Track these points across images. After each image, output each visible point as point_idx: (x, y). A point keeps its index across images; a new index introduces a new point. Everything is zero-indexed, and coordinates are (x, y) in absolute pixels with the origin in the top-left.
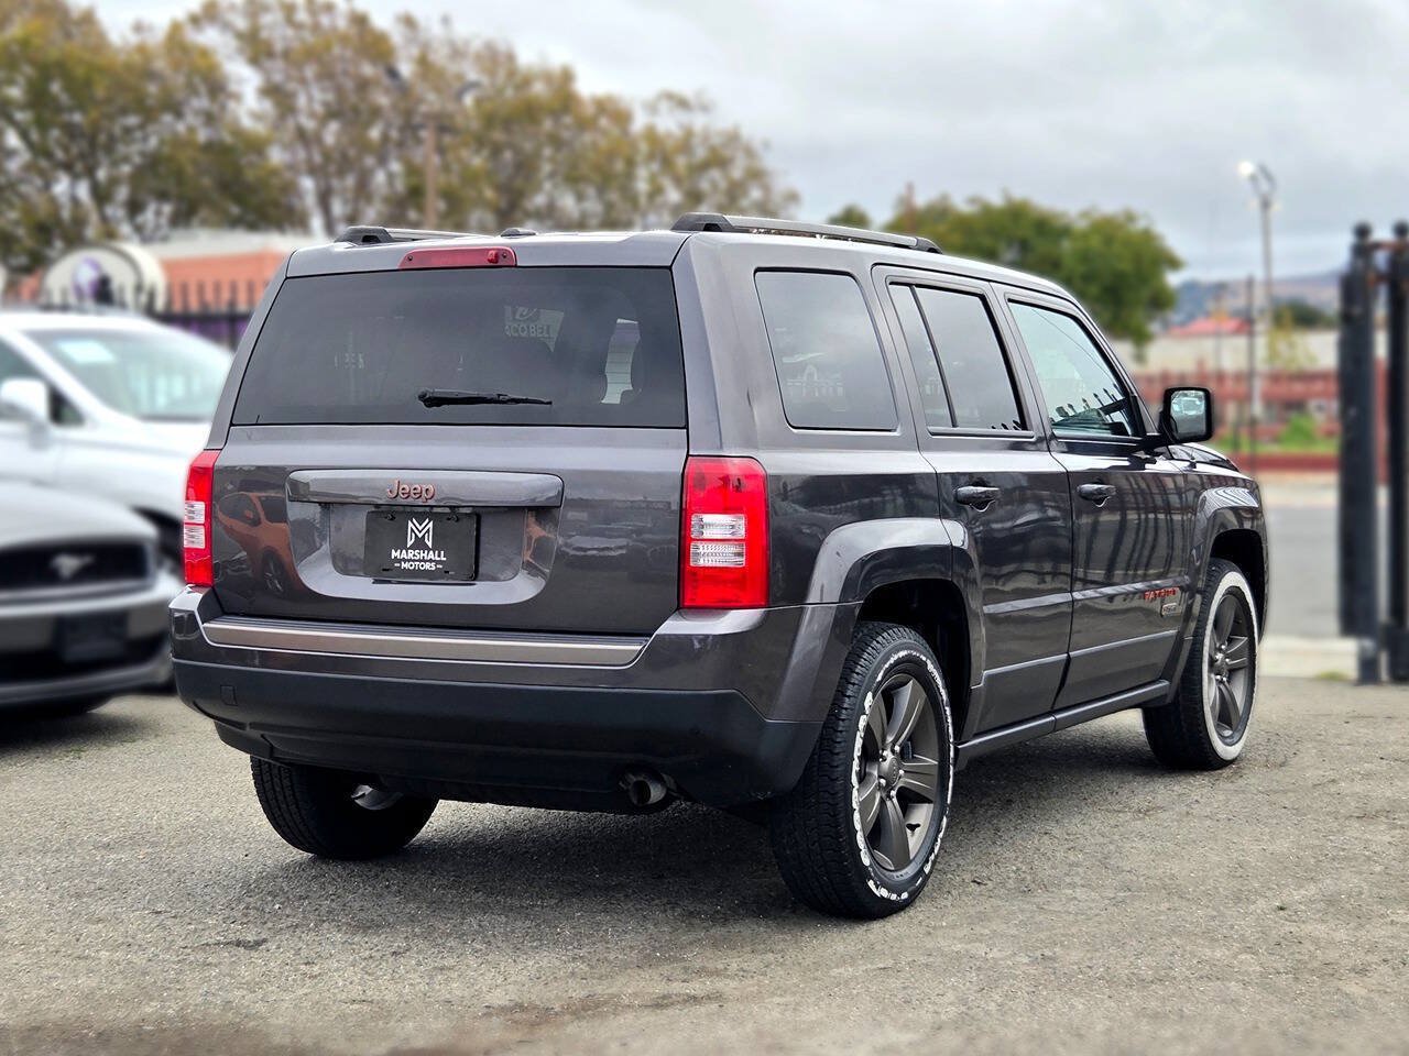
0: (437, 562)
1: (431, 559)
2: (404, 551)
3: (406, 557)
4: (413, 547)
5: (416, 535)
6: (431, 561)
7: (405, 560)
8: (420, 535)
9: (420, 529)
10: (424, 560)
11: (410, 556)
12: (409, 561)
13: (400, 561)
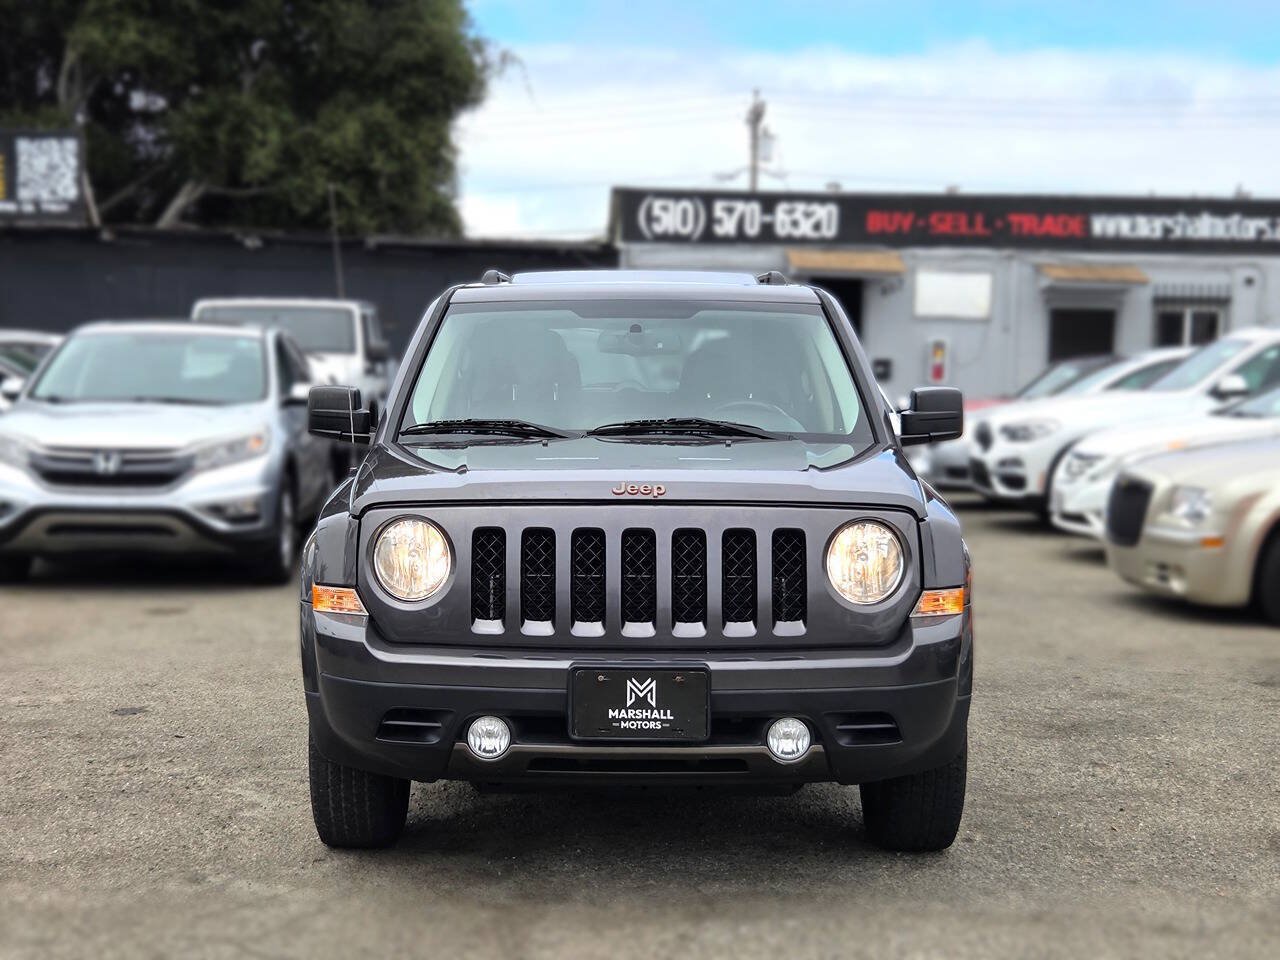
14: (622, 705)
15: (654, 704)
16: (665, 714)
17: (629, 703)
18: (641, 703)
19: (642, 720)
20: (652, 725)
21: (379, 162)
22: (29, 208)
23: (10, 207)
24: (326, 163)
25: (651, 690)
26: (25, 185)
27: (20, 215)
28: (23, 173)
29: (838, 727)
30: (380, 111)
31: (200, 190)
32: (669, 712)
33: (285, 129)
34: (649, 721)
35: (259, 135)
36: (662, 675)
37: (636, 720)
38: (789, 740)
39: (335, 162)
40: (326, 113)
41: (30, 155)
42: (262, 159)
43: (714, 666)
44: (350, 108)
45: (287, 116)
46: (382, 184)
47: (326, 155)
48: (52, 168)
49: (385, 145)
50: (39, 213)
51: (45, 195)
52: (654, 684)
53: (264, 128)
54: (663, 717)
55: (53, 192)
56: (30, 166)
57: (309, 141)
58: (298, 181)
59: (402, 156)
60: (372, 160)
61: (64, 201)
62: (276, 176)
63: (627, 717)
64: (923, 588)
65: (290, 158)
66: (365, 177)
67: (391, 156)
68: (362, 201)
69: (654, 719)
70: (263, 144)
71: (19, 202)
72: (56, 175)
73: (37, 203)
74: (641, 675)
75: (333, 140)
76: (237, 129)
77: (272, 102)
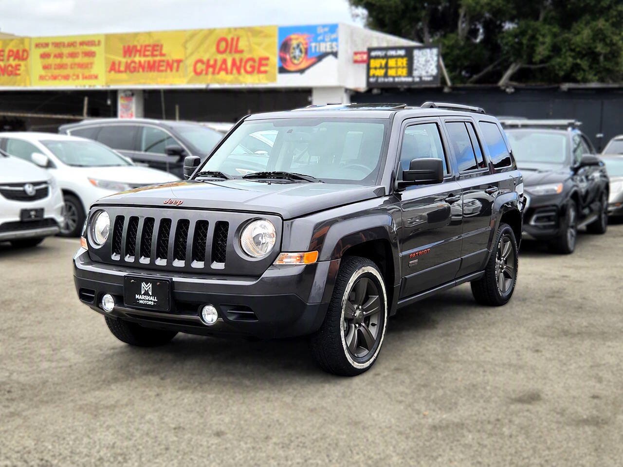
14: (140, 294)
15: (151, 294)
16: (154, 299)
17: (143, 293)
18: (146, 293)
19: (147, 300)
20: (150, 303)
21: (600, 48)
22: (417, 80)
23: (410, 79)
24: (572, 50)
25: (150, 288)
26: (416, 70)
27: (413, 83)
28: (416, 64)
29: (228, 311)
30: (601, 23)
31: (518, 67)
32: (156, 297)
33: (555, 35)
34: (149, 301)
35: (541, 39)
36: (153, 281)
37: (145, 300)
38: (210, 315)
39: (578, 49)
40: (576, 26)
41: (419, 57)
42: (542, 51)
43: (175, 279)
44: (587, 23)
45: (556, 29)
46: (601, 58)
47: (573, 47)
48: (427, 61)
49: (603, 40)
50: (422, 81)
51: (424, 73)
52: (151, 286)
53: (544, 36)
54: (154, 300)
55: (427, 72)
56: (418, 61)
57: (567, 41)
58: (559, 60)
59: (612, 44)
60: (596, 47)
61: (431, 76)
62: (549, 58)
63: (142, 299)
64: (281, 252)
65: (556, 50)
66: (593, 56)
67: (606, 44)
68: (591, 67)
69: (151, 300)
70: (543, 43)
71: (413, 77)
72: (429, 64)
73: (420, 78)
74: (147, 281)
75: (578, 39)
76: (533, 37)
77: (550, 24)
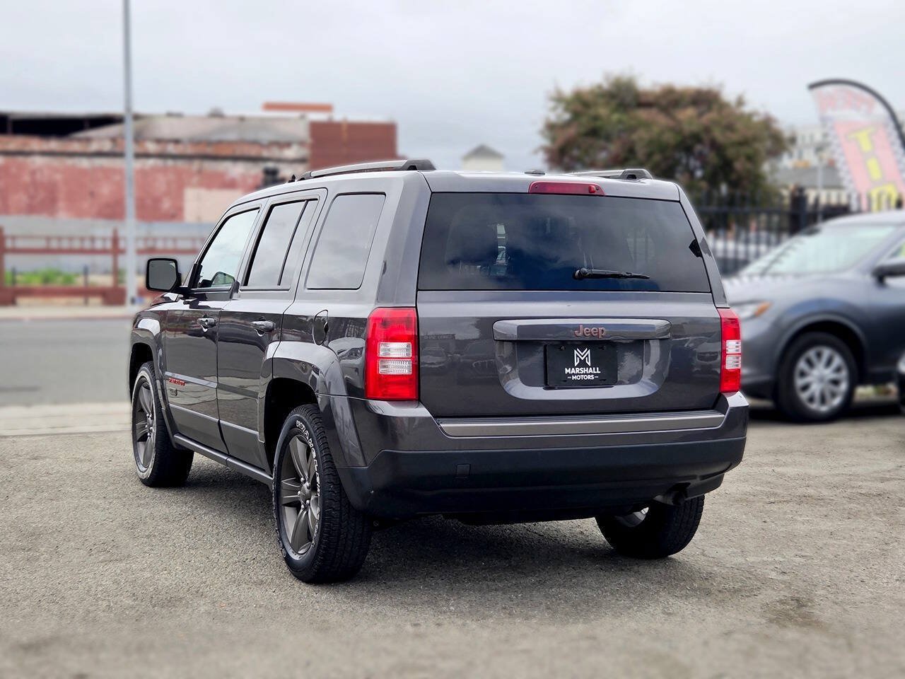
0: (595, 375)
1: (591, 373)
2: (573, 369)
3: (574, 372)
4: (578, 366)
5: (580, 359)
6: (591, 374)
7: (574, 374)
8: (582, 359)
9: (582, 354)
10: (586, 374)
11: (577, 371)
12: (578, 374)
13: (571, 375)
